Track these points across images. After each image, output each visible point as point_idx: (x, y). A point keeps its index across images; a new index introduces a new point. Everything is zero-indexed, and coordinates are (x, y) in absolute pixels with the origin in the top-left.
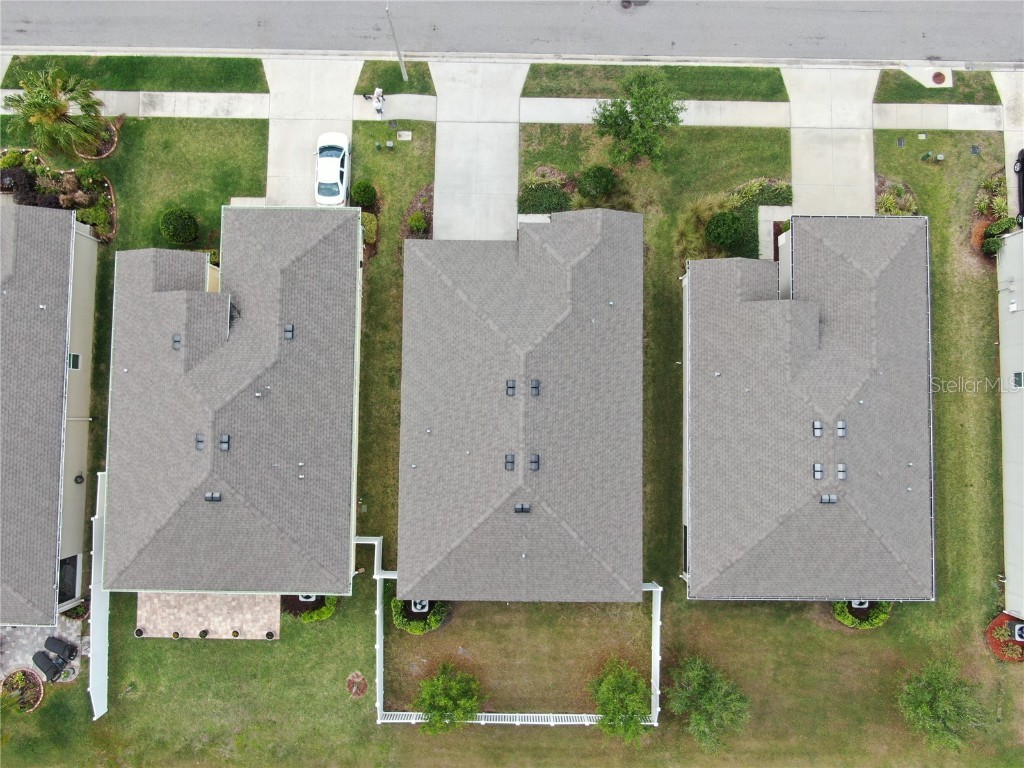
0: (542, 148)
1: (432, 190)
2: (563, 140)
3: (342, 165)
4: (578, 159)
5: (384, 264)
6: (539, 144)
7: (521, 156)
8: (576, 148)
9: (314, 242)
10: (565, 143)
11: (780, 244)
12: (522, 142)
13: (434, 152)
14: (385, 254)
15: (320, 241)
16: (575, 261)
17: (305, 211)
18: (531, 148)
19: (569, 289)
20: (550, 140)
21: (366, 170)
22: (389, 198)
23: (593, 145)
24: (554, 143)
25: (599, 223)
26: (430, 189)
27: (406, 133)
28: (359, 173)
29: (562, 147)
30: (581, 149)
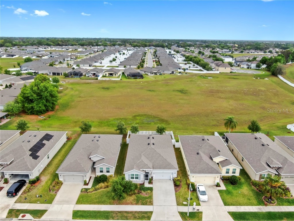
0: (147, 200)
4: (137, 197)
5: (184, 179)
6: (147, 201)
7: (153, 198)
9: (198, 166)
10: (140, 201)
12: (152, 201)
13: (176, 199)
16: (141, 160)
18: (150, 200)
19: (142, 157)
20: (144, 202)
23: (132, 200)
24: (143, 201)
26: (176, 192)
28: (195, 194)
29: (141, 200)
30: (136, 199)
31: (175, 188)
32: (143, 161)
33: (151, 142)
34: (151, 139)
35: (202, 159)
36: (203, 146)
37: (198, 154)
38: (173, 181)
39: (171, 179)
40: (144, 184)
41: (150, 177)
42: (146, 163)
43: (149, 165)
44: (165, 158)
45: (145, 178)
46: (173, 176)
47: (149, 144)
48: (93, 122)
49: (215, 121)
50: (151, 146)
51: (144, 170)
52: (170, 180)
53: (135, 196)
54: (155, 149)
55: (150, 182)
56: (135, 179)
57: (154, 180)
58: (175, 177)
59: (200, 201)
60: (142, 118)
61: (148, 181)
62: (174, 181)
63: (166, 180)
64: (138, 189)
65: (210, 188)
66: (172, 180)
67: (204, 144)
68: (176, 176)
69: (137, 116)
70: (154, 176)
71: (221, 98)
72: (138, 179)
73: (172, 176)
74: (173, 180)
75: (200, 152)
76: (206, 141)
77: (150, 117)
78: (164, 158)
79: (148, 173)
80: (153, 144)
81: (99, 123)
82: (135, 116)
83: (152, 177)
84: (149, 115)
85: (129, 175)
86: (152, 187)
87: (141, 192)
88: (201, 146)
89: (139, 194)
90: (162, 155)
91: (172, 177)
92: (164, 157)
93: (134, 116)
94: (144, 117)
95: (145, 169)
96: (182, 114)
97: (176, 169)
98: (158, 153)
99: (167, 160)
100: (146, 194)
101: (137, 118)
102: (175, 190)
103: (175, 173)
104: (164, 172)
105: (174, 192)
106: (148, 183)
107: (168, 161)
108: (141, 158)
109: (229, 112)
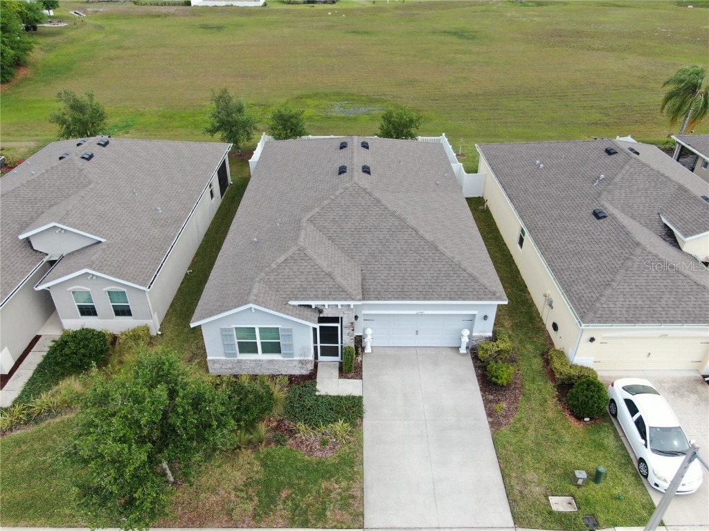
0: (325, 485)
1: (492, 424)
2: (287, 498)
3: (640, 424)
4: (265, 465)
5: (528, 346)
6: (328, 491)
7: (361, 474)
8: (267, 484)
9: (619, 277)
10: (284, 494)
11: (13, 363)
12: (358, 494)
13: (504, 476)
14: (531, 355)
15: (612, 280)
16: (294, 249)
17: (653, 322)
18: (344, 484)
19: (303, 233)
20: (309, 499)
21: (600, 446)
22: (550, 414)
23: (236, 489)
24: (303, 492)
25: (255, 291)
26: (495, 424)
27: (561, 509)
28: (610, 442)
29: (291, 486)
30: (258, 482)
31: (487, 402)
32: (309, 252)
33: (355, 160)
34: (355, 150)
35: (638, 244)
36: (617, 179)
37: (598, 215)
38: (469, 358)
39: (458, 348)
40: (312, 376)
41: (346, 340)
42: (323, 263)
43: (339, 279)
44: (427, 236)
45: (319, 345)
46: (471, 332)
47: (342, 170)
48: (142, 115)
49: (593, 110)
50: (356, 179)
51: (313, 303)
52: (453, 354)
53: (257, 458)
54: (377, 195)
55: (350, 368)
56: (264, 351)
57: (368, 350)
58: (481, 338)
59: (650, 492)
60: (324, 102)
61: (338, 359)
62: (475, 357)
63: (432, 355)
64: (278, 411)
65: (682, 396)
66: (463, 350)
67: (624, 171)
68: (490, 334)
69: (309, 97)
70: (369, 332)
71: (593, 49)
72: (279, 351)
73: (466, 332)
74: (474, 352)
75: (610, 209)
76: (629, 155)
77: (354, 100)
78: (422, 238)
79: (336, 320)
80: (366, 170)
81: (164, 116)
82: (301, 97)
83: (359, 340)
84: (352, 95)
85: (225, 334)
86: (357, 393)
87: (292, 433)
88: (609, 180)
89: (279, 442)
90: (412, 221)
91: (465, 340)
92: (421, 232)
93: (296, 98)
94: (331, 100)
95: (316, 298)
96: (471, 91)
97: (493, 296)
98: (393, 214)
99: (441, 248)
100: (324, 443)
101: (309, 101)
102: (490, 414)
103: (485, 317)
104: (426, 312)
105: (487, 426)
106: (336, 372)
107: (449, 254)
108: (297, 237)
109: (634, 86)
